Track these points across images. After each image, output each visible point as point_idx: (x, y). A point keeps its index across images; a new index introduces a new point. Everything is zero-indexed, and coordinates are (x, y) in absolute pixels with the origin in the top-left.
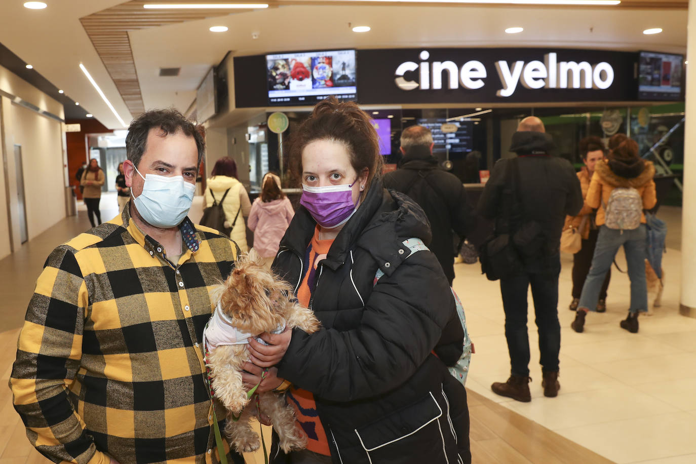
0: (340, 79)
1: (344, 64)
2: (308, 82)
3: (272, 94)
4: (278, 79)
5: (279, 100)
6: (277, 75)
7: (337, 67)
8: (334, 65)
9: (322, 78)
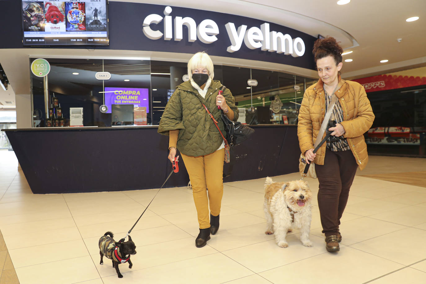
0: (92, 24)
1: (96, 10)
2: (62, 25)
3: (27, 35)
4: (33, 21)
5: (34, 40)
6: (32, 16)
7: (89, 12)
8: (87, 11)
9: (76, 22)
